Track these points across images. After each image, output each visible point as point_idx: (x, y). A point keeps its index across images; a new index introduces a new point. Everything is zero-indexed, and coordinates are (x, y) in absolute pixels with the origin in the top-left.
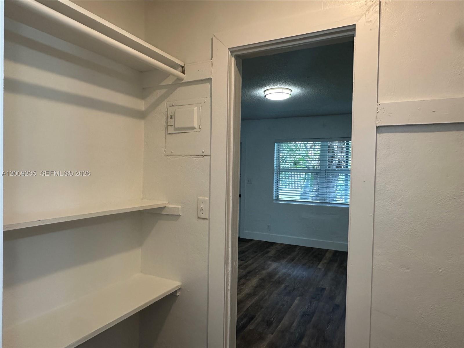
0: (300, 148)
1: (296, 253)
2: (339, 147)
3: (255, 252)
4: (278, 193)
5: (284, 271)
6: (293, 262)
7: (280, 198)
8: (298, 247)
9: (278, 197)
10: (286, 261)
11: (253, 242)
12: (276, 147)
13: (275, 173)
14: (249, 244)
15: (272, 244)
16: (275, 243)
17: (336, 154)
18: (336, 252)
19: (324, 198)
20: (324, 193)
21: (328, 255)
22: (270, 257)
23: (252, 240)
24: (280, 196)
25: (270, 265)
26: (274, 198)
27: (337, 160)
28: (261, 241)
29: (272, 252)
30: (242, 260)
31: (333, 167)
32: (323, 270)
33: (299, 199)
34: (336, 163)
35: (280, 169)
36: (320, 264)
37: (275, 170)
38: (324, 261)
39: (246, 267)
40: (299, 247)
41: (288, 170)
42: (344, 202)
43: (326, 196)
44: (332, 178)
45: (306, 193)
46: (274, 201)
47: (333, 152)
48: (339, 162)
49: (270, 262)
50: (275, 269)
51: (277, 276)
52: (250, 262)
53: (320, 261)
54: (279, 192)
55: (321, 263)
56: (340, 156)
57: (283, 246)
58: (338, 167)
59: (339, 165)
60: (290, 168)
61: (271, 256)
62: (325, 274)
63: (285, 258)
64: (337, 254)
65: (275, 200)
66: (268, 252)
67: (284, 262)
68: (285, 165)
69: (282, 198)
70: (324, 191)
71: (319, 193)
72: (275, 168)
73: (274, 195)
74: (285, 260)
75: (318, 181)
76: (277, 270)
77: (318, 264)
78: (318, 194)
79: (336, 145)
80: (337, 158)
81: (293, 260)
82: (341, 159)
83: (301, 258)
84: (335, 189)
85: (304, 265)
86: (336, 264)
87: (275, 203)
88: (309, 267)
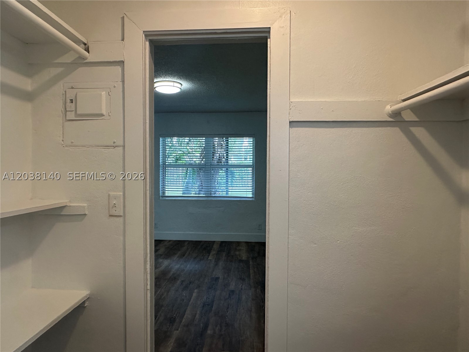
0: (182, 144)
1: (185, 248)
5: (177, 267)
7: (167, 195)
8: (187, 242)
9: (164, 193)
12: (161, 142)
13: (161, 168)
15: (160, 242)
16: (163, 240)
17: (216, 150)
18: (222, 242)
19: (209, 192)
20: (209, 188)
21: (216, 247)
22: (161, 255)
24: (166, 192)
25: (162, 262)
26: (161, 194)
27: (218, 156)
29: (162, 249)
31: (214, 163)
32: (214, 260)
33: (182, 194)
34: (216, 158)
35: (166, 165)
36: (210, 256)
37: (161, 166)
38: (213, 252)
40: (188, 242)
42: (225, 195)
43: (211, 190)
44: (213, 173)
45: (188, 188)
46: (161, 198)
47: (213, 148)
48: (219, 157)
49: (161, 260)
50: (168, 266)
51: (172, 273)
53: (209, 252)
54: (165, 188)
55: (211, 254)
56: (220, 152)
57: (171, 243)
58: (218, 162)
59: (220, 160)
60: (172, 164)
61: (161, 253)
62: (217, 264)
63: (176, 254)
64: (224, 244)
65: (161, 196)
66: (157, 250)
67: (175, 258)
69: (169, 194)
70: (209, 185)
71: (204, 188)
72: (161, 163)
73: (161, 192)
74: (177, 255)
75: (201, 176)
76: (170, 267)
77: (209, 256)
78: (202, 188)
79: (216, 142)
80: (218, 153)
81: (184, 256)
82: (221, 155)
83: (191, 253)
84: (216, 183)
85: (195, 258)
86: (224, 254)
87: (162, 200)
88: (201, 260)
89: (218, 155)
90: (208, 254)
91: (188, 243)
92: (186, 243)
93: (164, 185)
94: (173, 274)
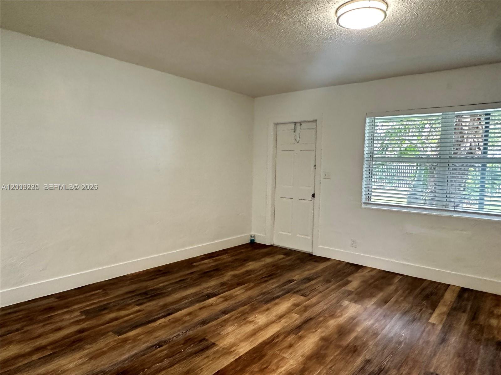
1: (392, 288)
2: (471, 127)
3: (328, 281)
4: (370, 193)
5: (368, 323)
7: (373, 201)
8: (398, 276)
9: (369, 199)
10: (374, 303)
11: (328, 263)
12: (367, 124)
13: (365, 162)
14: (322, 266)
15: (358, 268)
16: (363, 266)
17: (465, 136)
18: (464, 290)
19: (444, 203)
20: (445, 196)
21: (449, 297)
22: (350, 293)
23: (327, 259)
24: (373, 197)
25: (347, 307)
26: (364, 200)
27: (468, 146)
28: (341, 262)
29: (355, 283)
30: (302, 295)
32: (439, 327)
34: (465, 150)
35: (373, 157)
36: (434, 315)
37: (366, 159)
38: (442, 309)
39: (306, 308)
40: (401, 277)
42: (477, 209)
43: (448, 199)
45: (415, 194)
46: (363, 206)
47: (461, 133)
49: (347, 303)
52: (314, 300)
53: (434, 307)
54: (371, 191)
55: (437, 311)
57: (373, 273)
59: (470, 154)
61: (353, 290)
62: (444, 339)
63: (374, 296)
64: (466, 295)
65: (364, 203)
66: (348, 282)
67: (370, 304)
69: (375, 200)
70: (445, 192)
71: (437, 195)
72: (366, 155)
73: (364, 196)
74: (374, 300)
75: (436, 176)
76: (355, 321)
77: (431, 314)
78: (435, 196)
79: (466, 126)
80: (467, 142)
81: (386, 302)
83: (400, 301)
84: (462, 189)
85: (405, 313)
86: (464, 317)
87: (365, 208)
88: (414, 320)
89: (468, 144)
90: (430, 311)
91: (401, 280)
92: (396, 280)
93: (369, 188)
94: (356, 338)
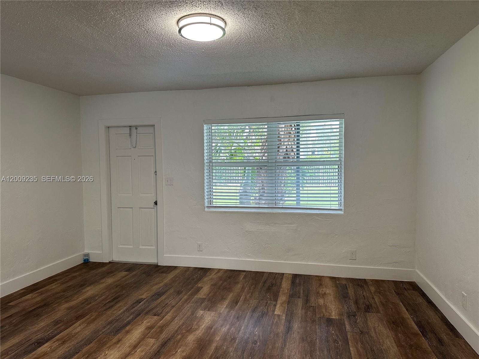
1: (239, 286)
2: (286, 132)
3: (179, 293)
4: (211, 196)
5: (225, 329)
6: (237, 307)
9: (210, 202)
10: (226, 307)
11: (176, 272)
12: (205, 131)
13: (206, 168)
14: (171, 276)
15: (205, 271)
16: (209, 269)
17: (282, 140)
18: (295, 276)
19: (274, 202)
20: (274, 195)
21: (285, 285)
22: (203, 300)
23: (175, 268)
24: (214, 201)
25: (202, 317)
26: (206, 204)
27: (285, 149)
28: (188, 268)
29: (205, 289)
30: (155, 315)
31: (279, 159)
32: (283, 317)
34: (283, 152)
35: (212, 162)
36: (278, 306)
37: (206, 164)
38: (282, 298)
39: (162, 329)
40: (244, 273)
41: (223, 164)
46: (206, 209)
48: (287, 151)
49: (202, 312)
50: (210, 328)
52: (168, 317)
53: (276, 298)
55: (279, 302)
60: (226, 161)
61: (204, 297)
62: (289, 328)
63: (225, 299)
64: (297, 281)
65: (207, 207)
66: (199, 290)
67: (223, 308)
68: (219, 156)
69: (217, 203)
70: (274, 191)
72: (206, 161)
73: (206, 201)
74: (226, 303)
76: (213, 330)
80: (284, 145)
85: (254, 310)
87: (208, 212)
88: (263, 315)
90: (274, 303)
91: (245, 277)
